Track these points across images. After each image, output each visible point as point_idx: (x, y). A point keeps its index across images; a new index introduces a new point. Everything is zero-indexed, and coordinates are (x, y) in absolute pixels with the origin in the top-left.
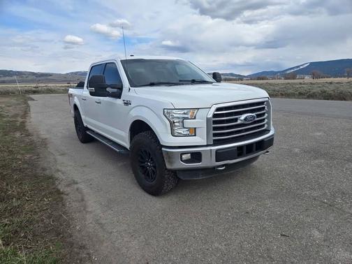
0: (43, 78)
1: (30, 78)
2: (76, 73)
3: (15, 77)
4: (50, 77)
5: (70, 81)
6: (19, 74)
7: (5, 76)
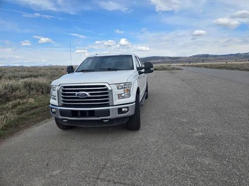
0: (174, 60)
1: (168, 60)
2: (196, 56)
3: (160, 60)
4: (179, 60)
5: (192, 61)
6: (163, 58)
7: (155, 60)
